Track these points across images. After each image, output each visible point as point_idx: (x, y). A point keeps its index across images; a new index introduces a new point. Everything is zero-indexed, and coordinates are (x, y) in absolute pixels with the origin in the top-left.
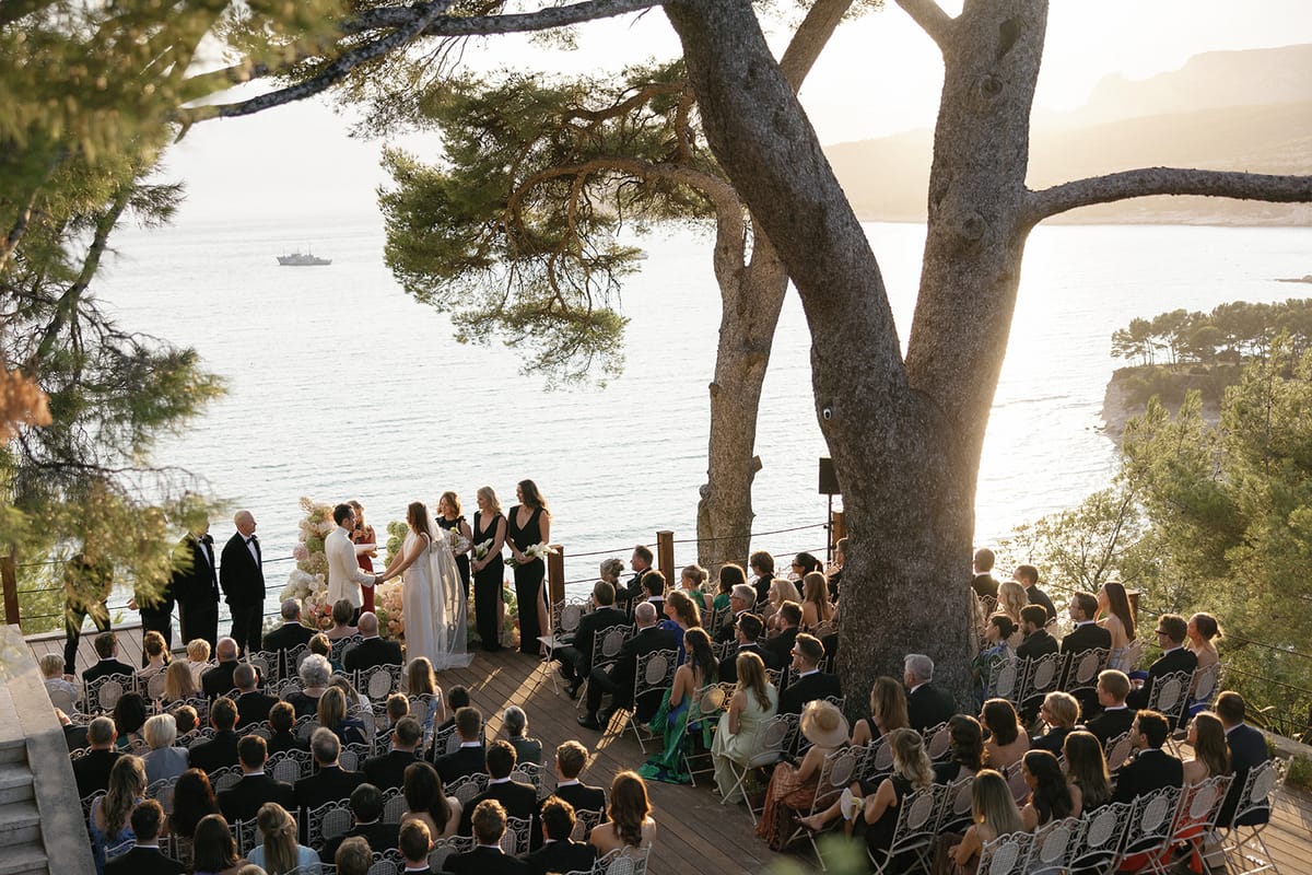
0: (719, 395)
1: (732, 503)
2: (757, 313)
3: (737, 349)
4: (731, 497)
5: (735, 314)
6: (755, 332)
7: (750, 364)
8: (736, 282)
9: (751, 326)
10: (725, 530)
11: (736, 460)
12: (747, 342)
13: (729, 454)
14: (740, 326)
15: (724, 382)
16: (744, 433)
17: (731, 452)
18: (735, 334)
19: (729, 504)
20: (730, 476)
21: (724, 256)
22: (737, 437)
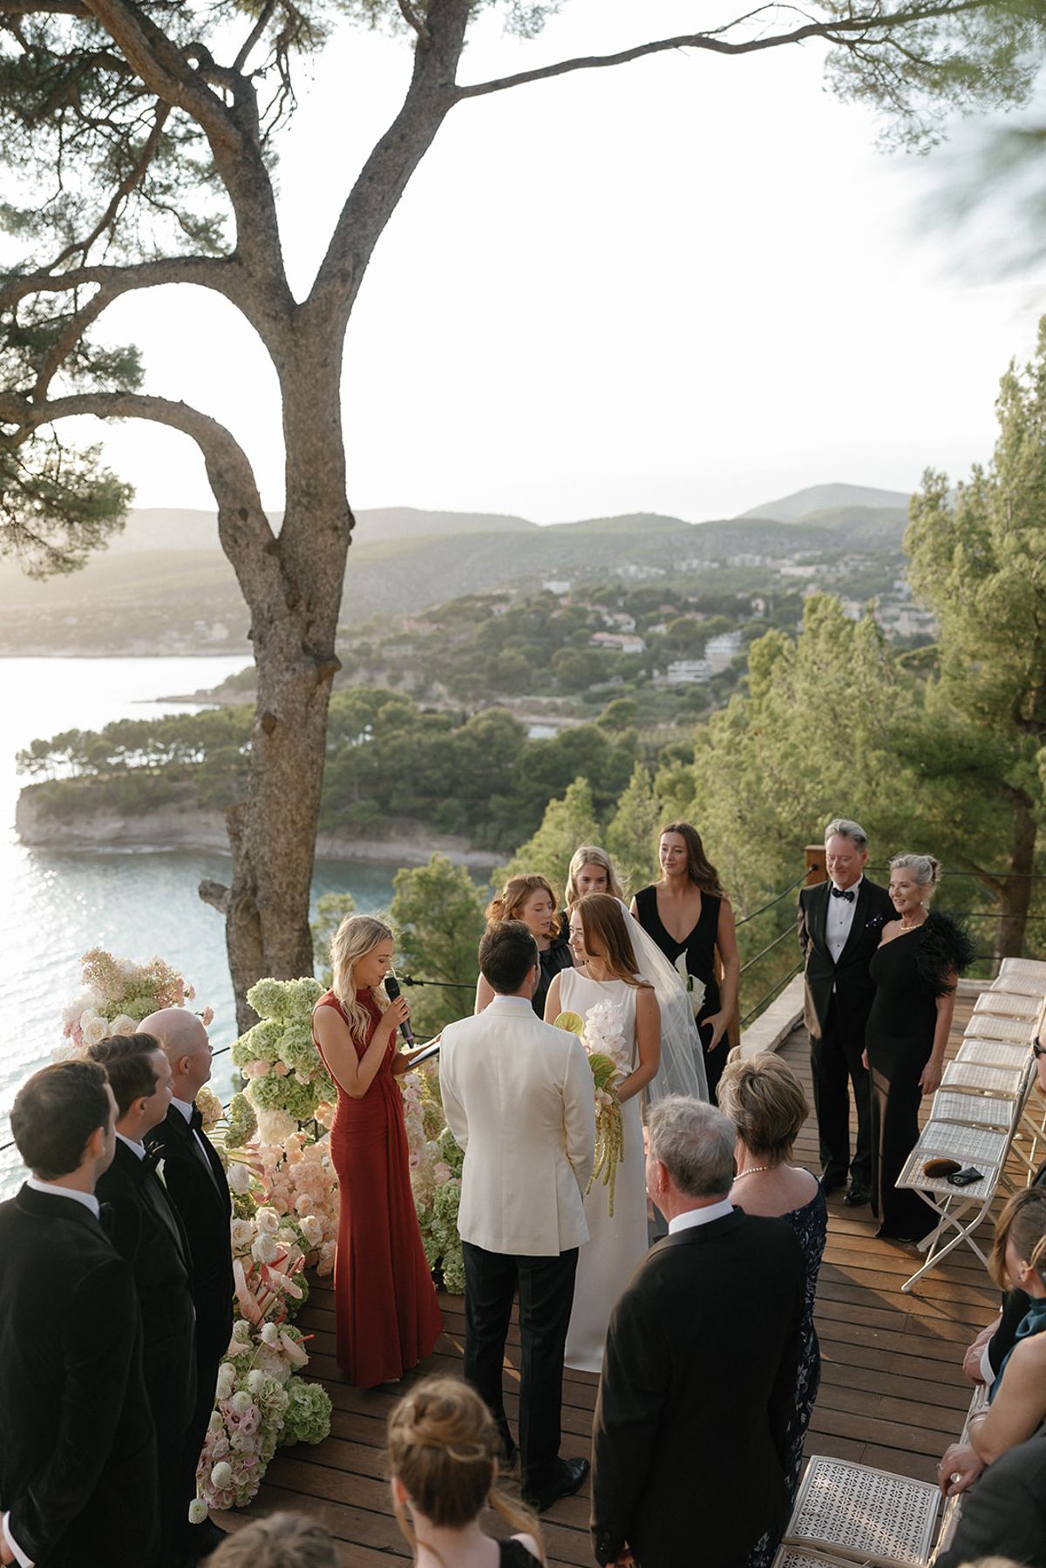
0: (279, 730)
1: (297, 897)
2: (316, 603)
3: (297, 659)
4: (295, 886)
5: (285, 609)
6: (316, 634)
7: (319, 682)
8: (273, 561)
9: (310, 624)
10: (290, 940)
11: (303, 830)
12: (305, 648)
13: (293, 822)
14: (292, 624)
15: (286, 712)
16: (313, 787)
17: (298, 818)
18: (288, 636)
19: (293, 899)
20: (295, 856)
21: (241, 523)
22: (305, 793)
